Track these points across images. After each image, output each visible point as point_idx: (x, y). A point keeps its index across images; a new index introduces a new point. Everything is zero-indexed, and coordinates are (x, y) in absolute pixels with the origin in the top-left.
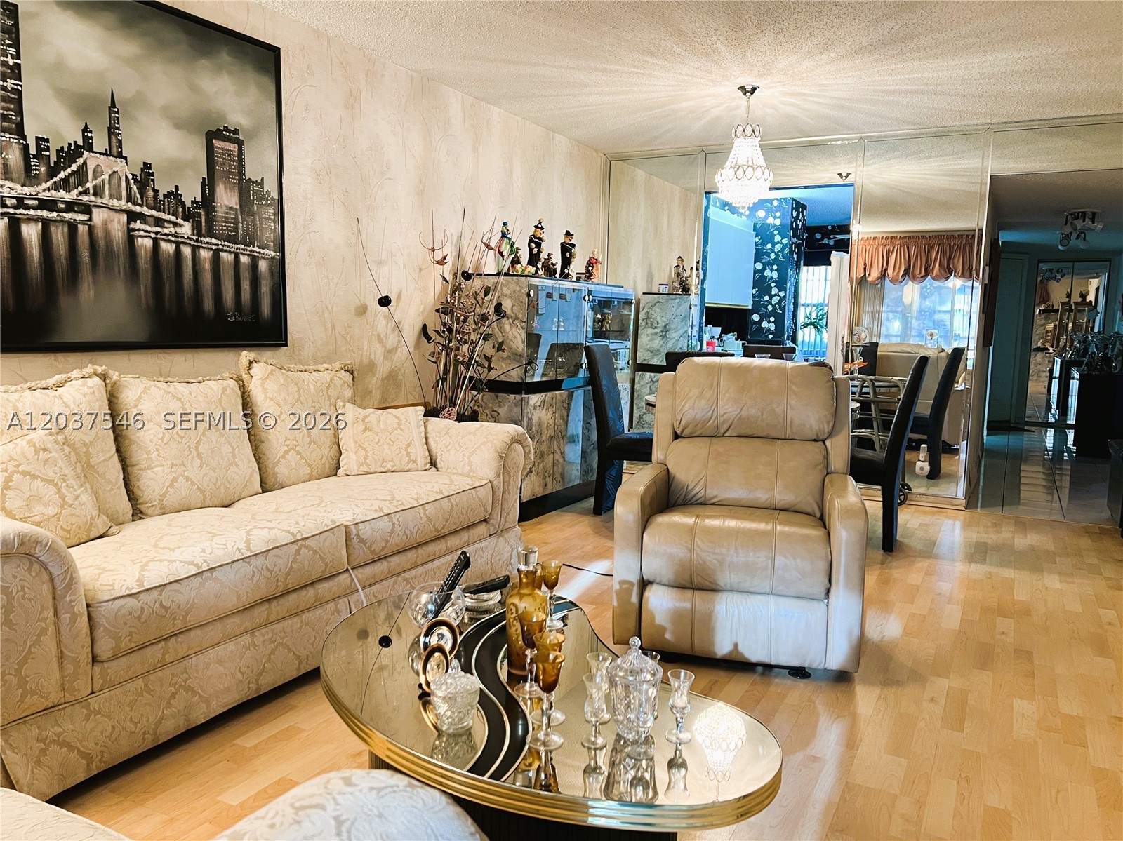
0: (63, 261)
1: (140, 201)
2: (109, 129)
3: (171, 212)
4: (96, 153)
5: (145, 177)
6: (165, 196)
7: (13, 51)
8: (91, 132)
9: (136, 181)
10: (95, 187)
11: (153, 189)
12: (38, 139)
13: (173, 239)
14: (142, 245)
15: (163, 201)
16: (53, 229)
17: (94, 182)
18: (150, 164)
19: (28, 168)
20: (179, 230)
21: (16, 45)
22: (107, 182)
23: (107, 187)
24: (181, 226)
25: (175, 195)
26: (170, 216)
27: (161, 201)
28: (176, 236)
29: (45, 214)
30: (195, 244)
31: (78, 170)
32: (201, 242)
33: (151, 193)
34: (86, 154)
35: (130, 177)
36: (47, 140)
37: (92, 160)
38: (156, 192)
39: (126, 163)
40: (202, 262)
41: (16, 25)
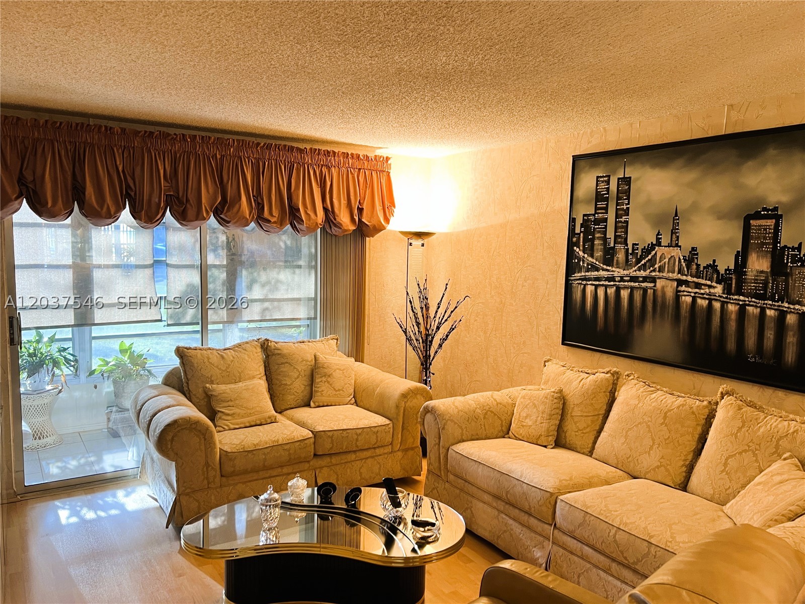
0: (638, 309)
1: (686, 273)
2: (672, 230)
3: (708, 278)
4: (662, 246)
5: (692, 256)
6: (704, 268)
7: (626, 201)
8: (661, 235)
9: (685, 260)
10: (659, 267)
11: (697, 264)
12: (634, 244)
13: (707, 297)
14: (685, 300)
15: (703, 271)
16: (635, 292)
17: (660, 264)
18: (696, 248)
19: (627, 260)
20: (712, 291)
21: (628, 199)
22: (667, 263)
23: (667, 266)
24: (714, 287)
25: (713, 267)
26: (707, 281)
27: (701, 271)
28: (709, 295)
29: (632, 284)
30: (725, 300)
31: (652, 258)
32: (730, 299)
33: (695, 267)
34: (657, 248)
35: (682, 258)
36: (638, 244)
37: (659, 251)
38: (698, 266)
39: (680, 249)
40: (729, 314)
41: (629, 188)
